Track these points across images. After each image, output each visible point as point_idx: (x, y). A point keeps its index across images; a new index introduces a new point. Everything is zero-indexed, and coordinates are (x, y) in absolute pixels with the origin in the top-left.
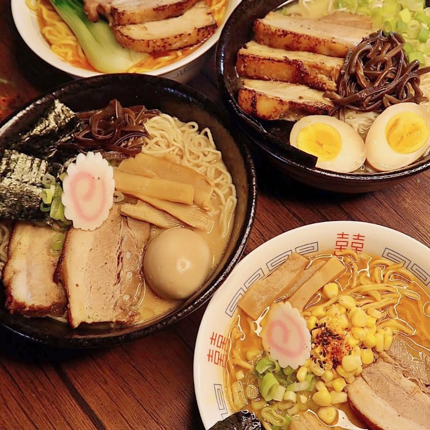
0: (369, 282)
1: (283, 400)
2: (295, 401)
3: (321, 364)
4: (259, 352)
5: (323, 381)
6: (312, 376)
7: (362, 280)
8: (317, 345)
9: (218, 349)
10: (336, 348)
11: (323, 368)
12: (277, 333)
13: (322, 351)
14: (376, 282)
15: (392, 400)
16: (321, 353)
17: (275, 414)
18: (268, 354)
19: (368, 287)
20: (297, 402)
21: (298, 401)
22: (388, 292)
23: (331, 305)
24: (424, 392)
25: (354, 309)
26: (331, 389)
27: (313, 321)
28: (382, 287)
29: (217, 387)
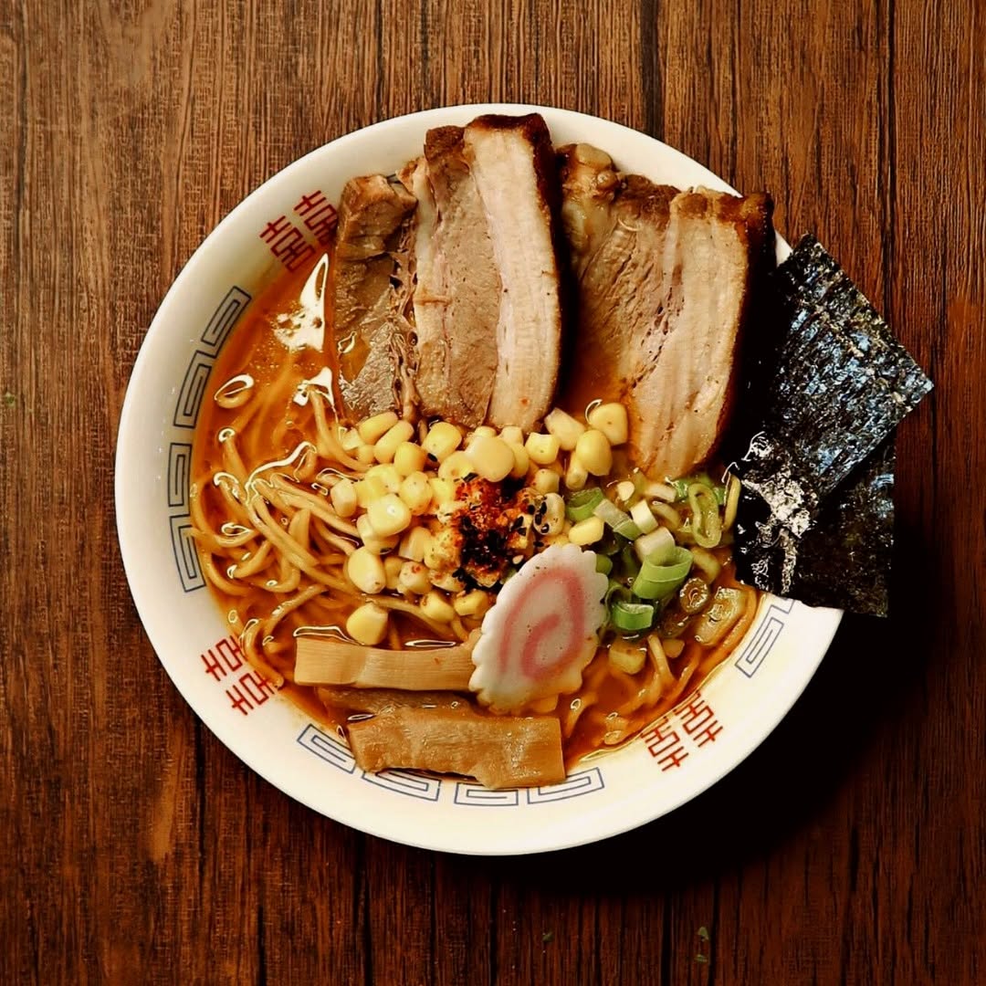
0: (284, 563)
1: (660, 526)
2: (644, 503)
3: (541, 512)
4: (612, 652)
5: (562, 481)
6: (573, 511)
7: (290, 582)
8: (509, 554)
9: (681, 733)
10: (488, 511)
11: (544, 505)
12: (551, 649)
13: (516, 534)
14: (273, 551)
15: (485, 325)
16: (522, 532)
17: (697, 518)
18: (602, 632)
19: (297, 557)
20: (642, 498)
21: (638, 497)
22: (271, 509)
23: (401, 597)
24: (415, 281)
25: (371, 546)
26: (564, 456)
27: (468, 603)
28: (271, 529)
29: (749, 669)
